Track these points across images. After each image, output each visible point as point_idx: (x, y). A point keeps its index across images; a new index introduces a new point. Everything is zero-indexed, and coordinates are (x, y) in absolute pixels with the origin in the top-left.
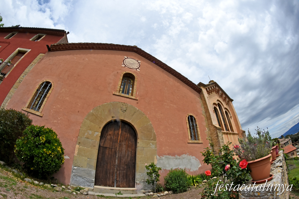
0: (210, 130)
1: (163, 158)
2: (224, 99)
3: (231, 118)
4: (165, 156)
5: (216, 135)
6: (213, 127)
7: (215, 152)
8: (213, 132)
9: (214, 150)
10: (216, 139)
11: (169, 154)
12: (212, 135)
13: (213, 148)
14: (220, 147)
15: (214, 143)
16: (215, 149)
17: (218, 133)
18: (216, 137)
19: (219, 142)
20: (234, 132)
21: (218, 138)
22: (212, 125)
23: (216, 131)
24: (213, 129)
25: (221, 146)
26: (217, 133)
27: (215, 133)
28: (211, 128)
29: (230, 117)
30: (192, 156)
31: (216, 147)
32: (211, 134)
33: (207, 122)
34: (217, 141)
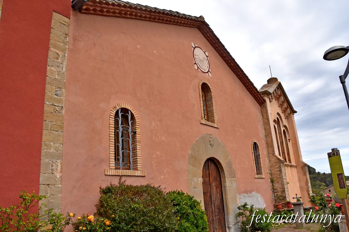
0: (270, 161)
1: (242, 196)
2: (284, 110)
3: (289, 142)
4: (242, 194)
5: (278, 169)
6: (275, 158)
7: (276, 190)
8: (274, 165)
9: (275, 188)
10: (278, 174)
11: (244, 192)
12: (273, 169)
13: (273, 184)
14: (282, 185)
15: (275, 179)
16: (276, 186)
17: (282, 167)
18: (278, 171)
19: (281, 178)
20: (291, 163)
21: (280, 174)
22: (273, 155)
23: (279, 165)
24: (275, 161)
25: (284, 183)
26: (280, 167)
27: (278, 166)
28: (272, 159)
29: (289, 139)
30: (259, 194)
31: (278, 184)
32: (271, 167)
33: (267, 150)
34: (279, 176)
